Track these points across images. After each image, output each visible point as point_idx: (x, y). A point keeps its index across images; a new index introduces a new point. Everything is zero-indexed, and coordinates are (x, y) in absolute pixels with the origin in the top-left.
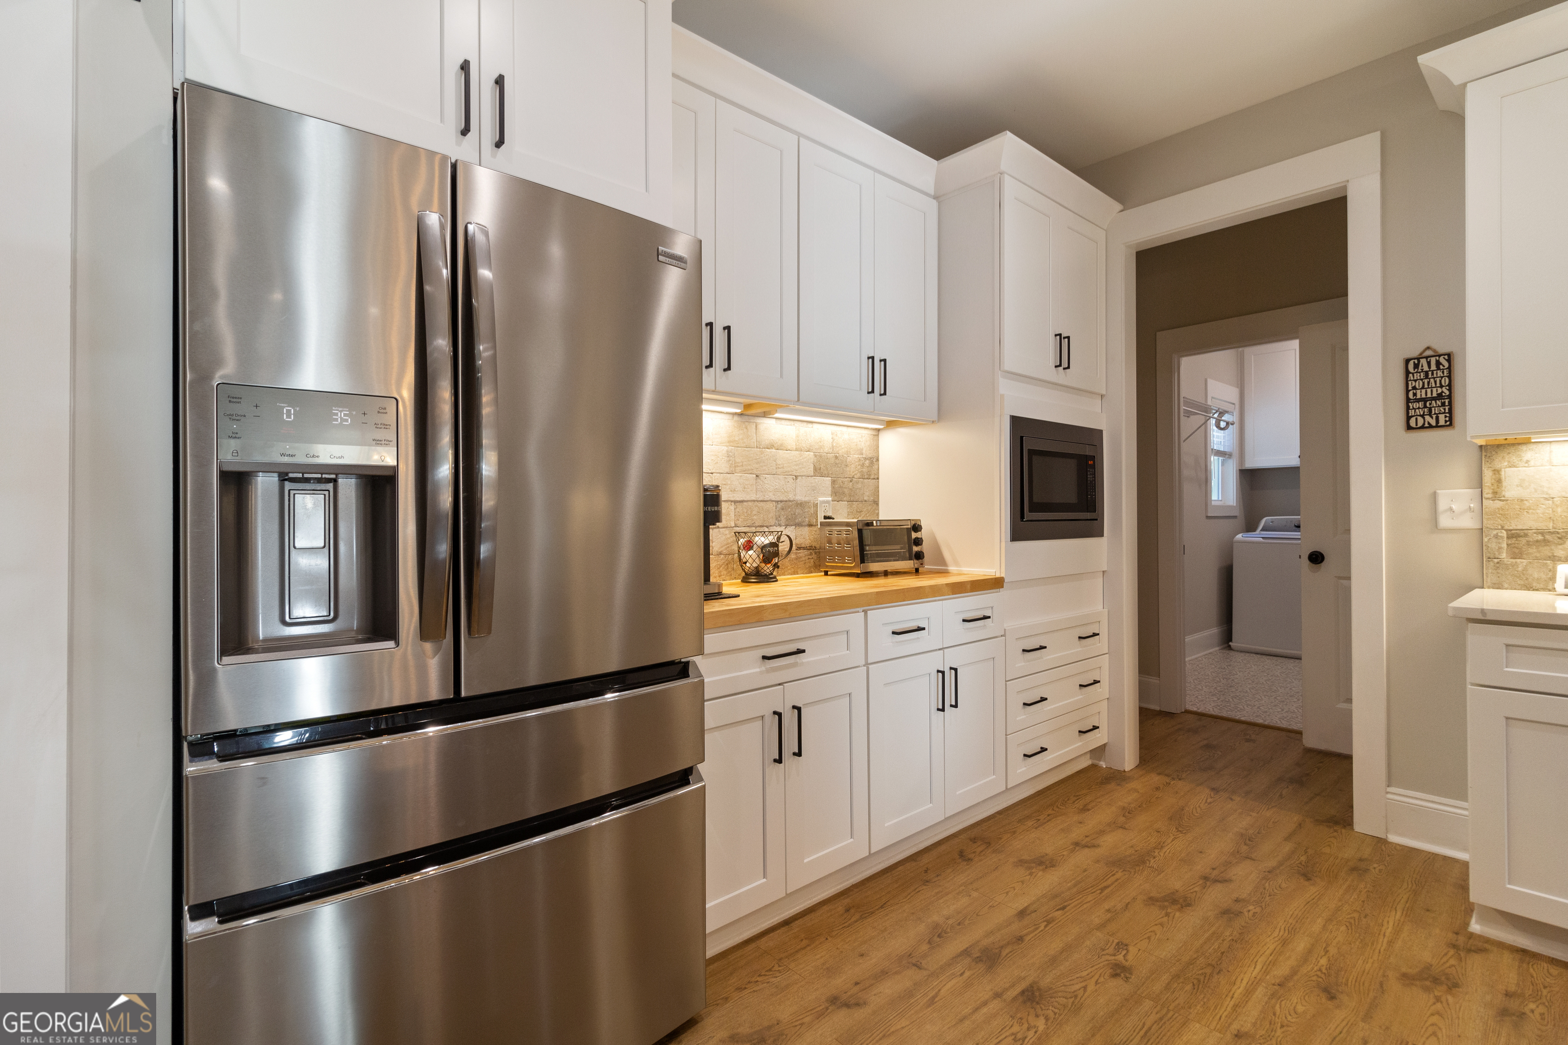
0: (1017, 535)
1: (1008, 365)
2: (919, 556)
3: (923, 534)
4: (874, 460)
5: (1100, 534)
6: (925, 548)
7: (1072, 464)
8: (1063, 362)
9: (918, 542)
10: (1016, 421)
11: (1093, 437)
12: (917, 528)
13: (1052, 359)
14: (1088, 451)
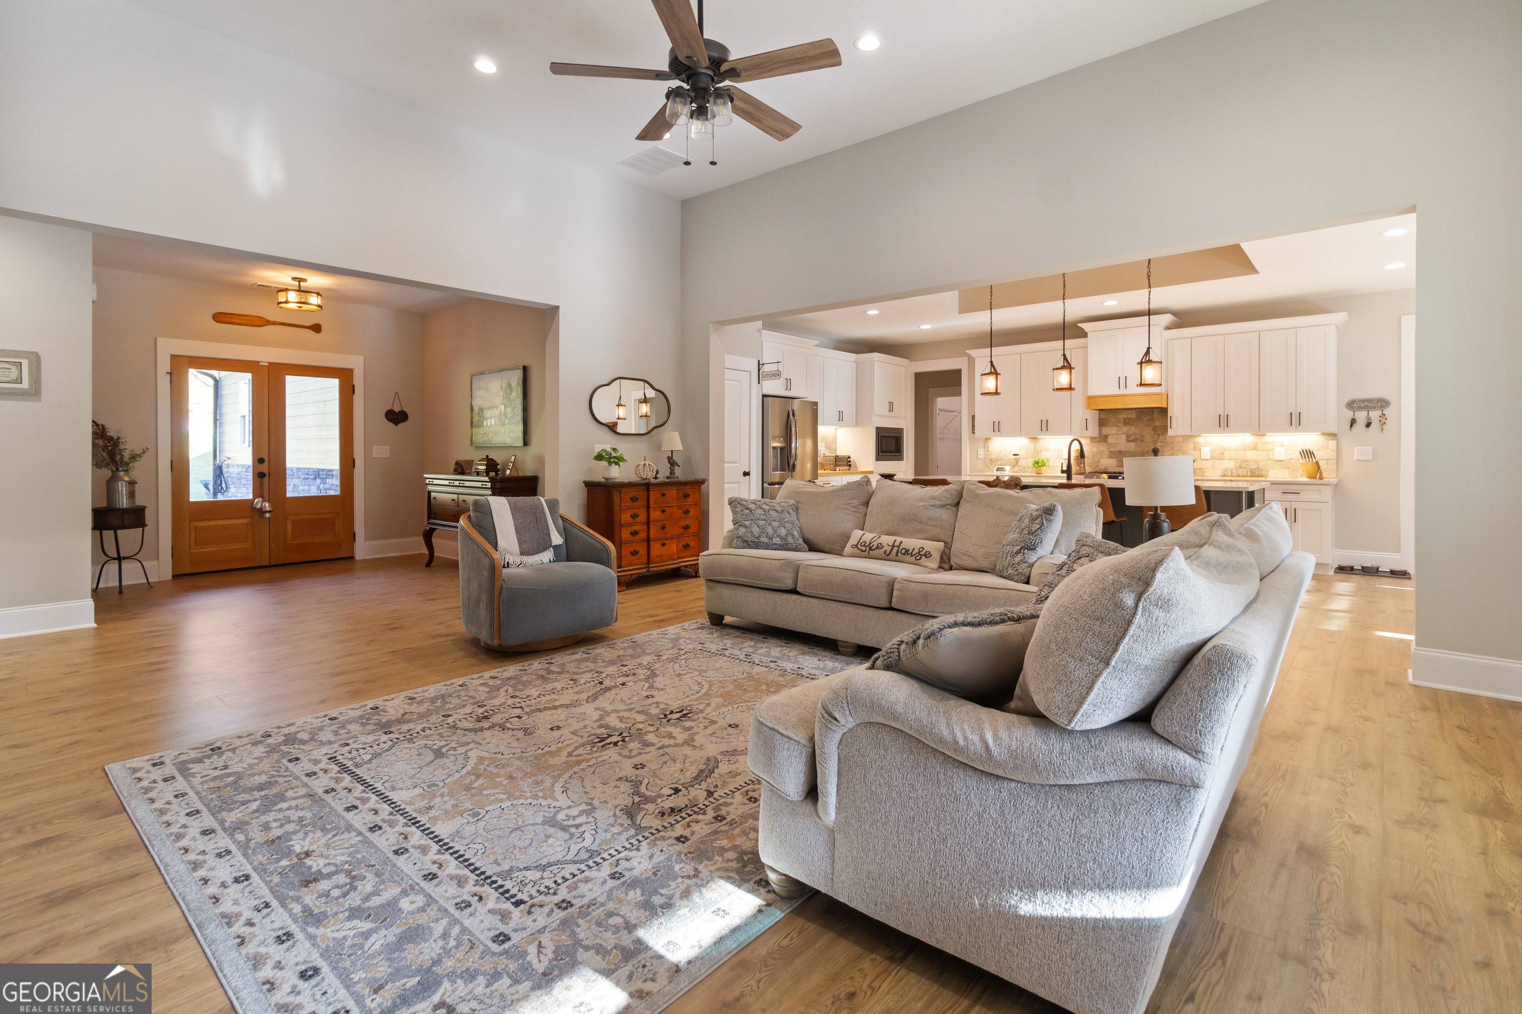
0: (877, 460)
1: (875, 413)
2: (850, 466)
3: (851, 459)
4: (836, 437)
5: (902, 460)
6: (852, 463)
7: (894, 440)
8: (891, 409)
9: (850, 461)
10: (877, 428)
11: (900, 431)
12: (849, 457)
13: (888, 409)
14: (898, 435)
